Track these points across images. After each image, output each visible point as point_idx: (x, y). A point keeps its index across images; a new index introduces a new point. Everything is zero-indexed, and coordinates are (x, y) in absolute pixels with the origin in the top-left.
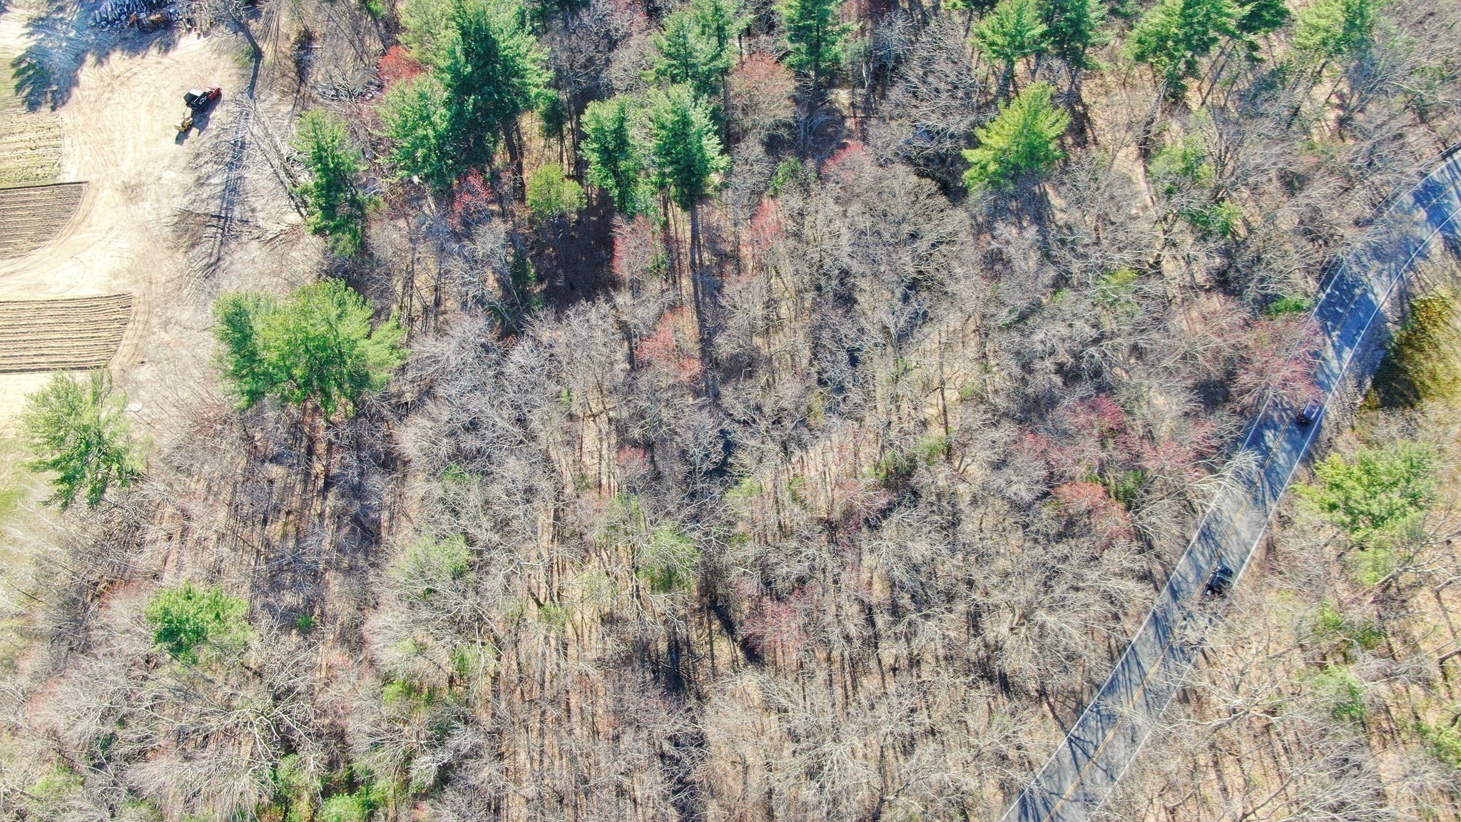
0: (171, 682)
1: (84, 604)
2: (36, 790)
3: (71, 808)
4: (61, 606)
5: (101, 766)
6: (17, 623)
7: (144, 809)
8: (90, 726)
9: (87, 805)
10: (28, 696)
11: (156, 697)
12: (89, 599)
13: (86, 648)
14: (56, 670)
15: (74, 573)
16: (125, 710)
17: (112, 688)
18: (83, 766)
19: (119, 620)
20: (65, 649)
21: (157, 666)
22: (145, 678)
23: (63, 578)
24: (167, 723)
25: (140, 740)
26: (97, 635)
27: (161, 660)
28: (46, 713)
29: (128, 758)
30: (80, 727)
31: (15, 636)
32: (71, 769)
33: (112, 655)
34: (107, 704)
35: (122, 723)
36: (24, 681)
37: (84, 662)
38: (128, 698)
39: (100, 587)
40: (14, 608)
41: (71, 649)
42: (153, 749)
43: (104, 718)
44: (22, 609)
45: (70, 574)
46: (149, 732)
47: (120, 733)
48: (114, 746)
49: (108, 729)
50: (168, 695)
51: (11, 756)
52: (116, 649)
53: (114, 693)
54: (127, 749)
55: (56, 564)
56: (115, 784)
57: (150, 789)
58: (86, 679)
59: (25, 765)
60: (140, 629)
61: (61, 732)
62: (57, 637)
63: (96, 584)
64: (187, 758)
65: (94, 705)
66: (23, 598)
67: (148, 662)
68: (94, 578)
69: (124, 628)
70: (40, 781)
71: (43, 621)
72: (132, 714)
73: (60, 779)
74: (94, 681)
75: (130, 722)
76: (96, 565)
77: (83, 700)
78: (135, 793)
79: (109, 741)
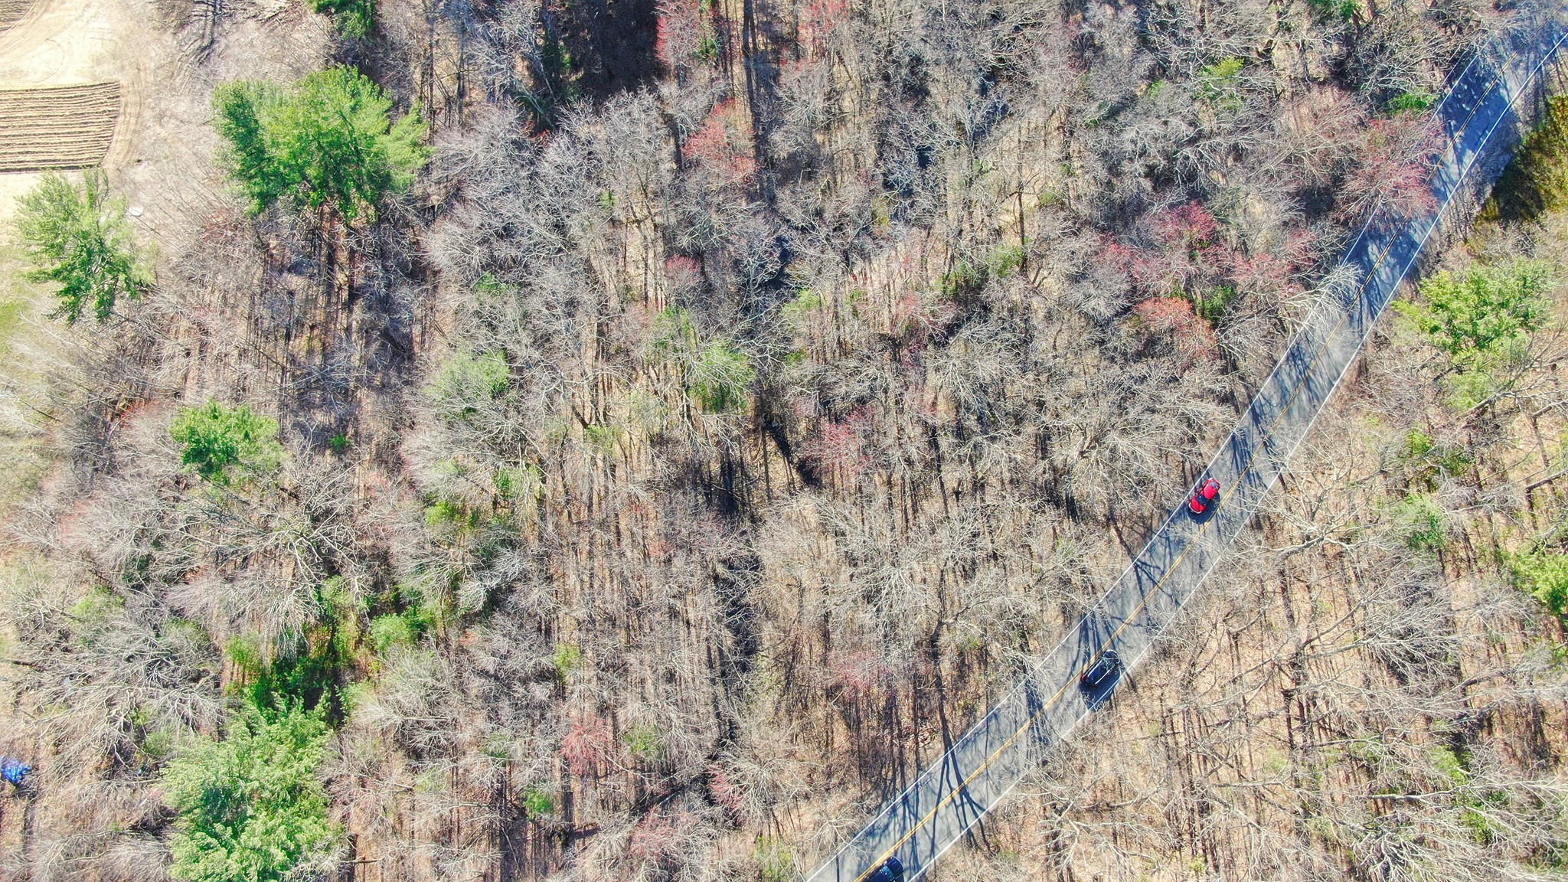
0: (204, 503)
1: (104, 423)
2: (77, 610)
3: (114, 628)
4: (81, 426)
5: (140, 587)
6: (35, 443)
7: (189, 629)
8: (125, 548)
9: (131, 625)
10: (57, 517)
11: (190, 518)
12: (109, 418)
13: (112, 469)
14: (83, 491)
15: (90, 391)
16: (160, 531)
17: (143, 509)
18: (122, 587)
19: (143, 440)
20: (90, 469)
21: (187, 486)
22: (177, 499)
23: (78, 397)
24: (204, 544)
25: (178, 562)
26: (121, 456)
27: (192, 481)
28: (77, 534)
29: (169, 580)
30: (115, 548)
31: (35, 457)
32: (110, 590)
33: (139, 475)
34: (140, 526)
35: (157, 544)
36: (50, 502)
37: (111, 483)
38: (161, 519)
39: (119, 406)
40: (31, 427)
41: (96, 470)
42: (192, 570)
43: (138, 539)
44: (40, 428)
45: (86, 392)
46: (186, 554)
47: (157, 554)
48: (151, 567)
49: (144, 551)
50: (202, 516)
51: (46, 577)
52: (143, 470)
53: (146, 514)
54: (165, 570)
55: (70, 381)
56: (157, 605)
57: (192, 611)
58: (115, 500)
59: (63, 586)
60: (166, 450)
61: (95, 553)
62: (79, 457)
63: (115, 403)
64: (230, 580)
65: (126, 527)
66: (39, 417)
67: (178, 483)
68: (112, 396)
69: (148, 448)
70: (80, 602)
71: (62, 441)
72: (166, 536)
73: (100, 600)
74: (124, 502)
75: (166, 543)
76: (113, 382)
77: (115, 521)
78: (178, 613)
79: (146, 562)
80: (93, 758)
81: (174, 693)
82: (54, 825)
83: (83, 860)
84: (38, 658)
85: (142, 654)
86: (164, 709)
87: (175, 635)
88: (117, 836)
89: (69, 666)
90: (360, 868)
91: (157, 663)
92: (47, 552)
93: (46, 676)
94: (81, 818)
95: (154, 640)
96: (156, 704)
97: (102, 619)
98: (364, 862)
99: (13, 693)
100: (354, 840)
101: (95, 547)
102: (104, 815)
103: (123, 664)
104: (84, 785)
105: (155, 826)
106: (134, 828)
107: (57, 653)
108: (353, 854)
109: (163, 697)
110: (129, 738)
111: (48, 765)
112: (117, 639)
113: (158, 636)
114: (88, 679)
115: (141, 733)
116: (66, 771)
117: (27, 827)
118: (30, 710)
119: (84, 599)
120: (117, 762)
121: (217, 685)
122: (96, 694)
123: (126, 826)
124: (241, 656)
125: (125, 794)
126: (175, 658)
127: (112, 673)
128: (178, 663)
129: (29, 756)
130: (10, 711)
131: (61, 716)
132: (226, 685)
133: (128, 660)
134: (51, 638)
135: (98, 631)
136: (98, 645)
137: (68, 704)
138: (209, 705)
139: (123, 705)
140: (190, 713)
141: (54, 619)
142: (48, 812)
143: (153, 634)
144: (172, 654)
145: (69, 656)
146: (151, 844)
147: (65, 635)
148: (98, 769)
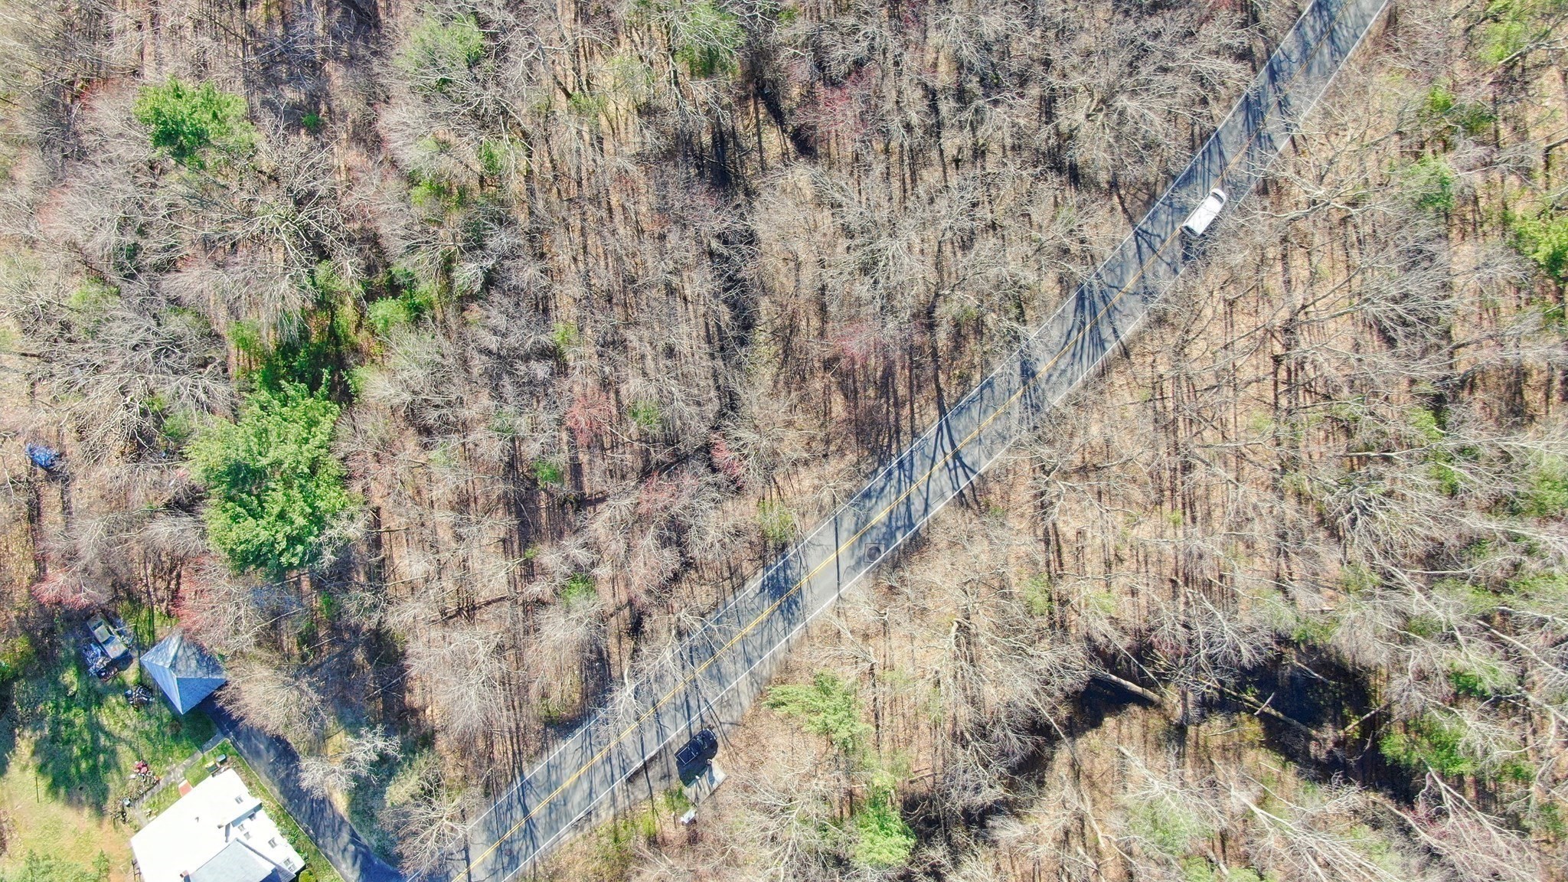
0: (182, 189)
1: (65, 106)
2: (73, 301)
3: (114, 318)
4: (40, 110)
5: (132, 276)
7: (189, 317)
8: (108, 237)
9: (131, 315)
10: (34, 208)
11: (170, 206)
12: (69, 100)
13: (82, 155)
14: (56, 179)
15: (44, 72)
16: (142, 219)
17: (121, 197)
18: (115, 277)
19: (108, 123)
20: (59, 156)
21: (163, 172)
22: (154, 186)
23: (32, 77)
24: (188, 234)
25: (166, 250)
26: (89, 140)
27: (166, 166)
28: (59, 225)
29: (160, 268)
30: (100, 237)
32: (103, 280)
33: (111, 161)
34: (121, 214)
35: (141, 232)
36: (25, 192)
37: (84, 170)
38: (141, 206)
39: (77, 86)
41: (66, 157)
42: (182, 258)
43: (121, 228)
45: (39, 73)
46: (173, 242)
47: (142, 243)
48: (140, 256)
49: (130, 239)
50: (182, 203)
51: (36, 269)
52: (114, 155)
53: (124, 201)
54: (154, 259)
55: (20, 61)
56: (152, 294)
57: (188, 297)
58: (91, 188)
59: (54, 278)
60: (133, 133)
61: (81, 243)
62: (46, 144)
63: (72, 83)
64: (222, 266)
65: (107, 216)
67: (152, 168)
68: (67, 76)
69: (116, 132)
70: (75, 293)
71: (25, 126)
72: (150, 224)
73: (95, 290)
74: (100, 190)
75: (153, 232)
76: (65, 61)
77: (95, 210)
78: (175, 302)
79: (134, 251)
80: (116, 443)
81: (184, 379)
82: (90, 505)
83: (124, 535)
84: (46, 349)
85: (147, 343)
86: (178, 395)
87: (176, 324)
88: (152, 515)
89: (77, 356)
90: (386, 536)
91: (163, 351)
92: (32, 243)
93: (56, 367)
94: (117, 499)
95: (155, 329)
96: (169, 390)
97: (100, 309)
98: (389, 530)
99: (27, 384)
100: (377, 511)
101: (80, 238)
102: (138, 495)
103: (129, 353)
104: (113, 468)
105: (186, 504)
106: (167, 506)
107: (63, 344)
108: (377, 524)
109: (174, 383)
110: (149, 423)
111: (74, 450)
112: (119, 329)
113: (159, 325)
114: (98, 369)
115: (160, 417)
116: (95, 457)
117: (66, 508)
118: (48, 399)
119: (79, 291)
120: (140, 446)
121: (225, 371)
122: (108, 382)
123: (159, 504)
124: (245, 344)
125: (153, 475)
126: (179, 346)
127: (120, 362)
128: (183, 351)
129: (53, 441)
130: (27, 401)
131: (79, 405)
132: (233, 371)
133: (135, 348)
134: (53, 330)
135: (99, 321)
136: (101, 335)
137: (83, 393)
138: (221, 389)
139: (137, 389)
140: (203, 397)
141: (52, 310)
142: (82, 494)
143: (154, 322)
144: (176, 341)
145: (74, 347)
146: (186, 520)
147: (66, 326)
148: (123, 453)
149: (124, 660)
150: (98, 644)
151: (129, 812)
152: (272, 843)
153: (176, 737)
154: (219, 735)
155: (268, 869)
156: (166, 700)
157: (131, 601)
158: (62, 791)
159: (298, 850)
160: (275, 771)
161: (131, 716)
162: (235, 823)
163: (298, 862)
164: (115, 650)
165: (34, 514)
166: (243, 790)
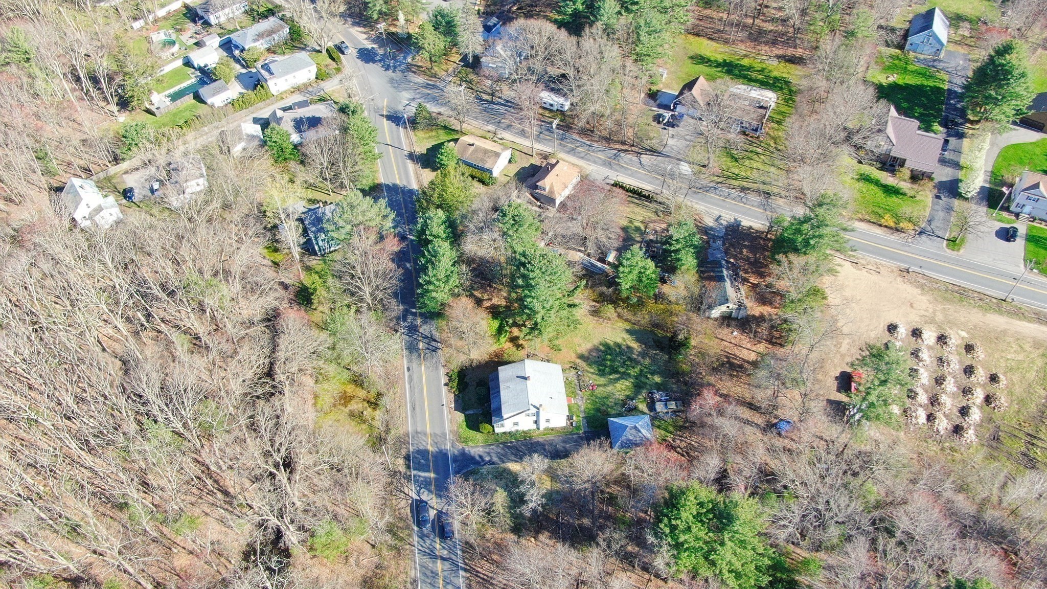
80: (774, 465)
81: (797, 519)
82: (744, 434)
83: (719, 442)
84: (845, 457)
85: (829, 510)
86: (788, 509)
87: (834, 532)
88: (725, 461)
89: (835, 471)
90: (647, 576)
91: (819, 515)
92: (914, 482)
93: (832, 457)
94: (742, 449)
95: (835, 519)
96: (795, 508)
97: (859, 496)
98: (650, 580)
99: (828, 439)
100: (665, 580)
102: (739, 459)
103: (826, 498)
104: (760, 455)
105: (722, 481)
106: (726, 470)
107: (845, 467)
108: (657, 576)
109: (798, 513)
110: (779, 487)
111: (779, 443)
112: (843, 500)
113: (837, 522)
114: (822, 477)
115: (780, 496)
116: (771, 450)
117: (748, 422)
118: (815, 445)
119: (874, 491)
120: (767, 475)
121: (793, 543)
122: (811, 478)
123: (729, 467)
124: (806, 563)
125: (747, 473)
126: (819, 526)
127: (822, 491)
128: (815, 527)
129: (789, 435)
130: (818, 434)
131: (804, 458)
132: (791, 547)
133: (827, 502)
134: (855, 467)
135: (852, 492)
136: (843, 489)
137: (811, 463)
138: (782, 535)
139: (801, 491)
140: (782, 523)
141: (867, 472)
142: (753, 435)
143: (840, 520)
144: (823, 526)
145: (841, 472)
146: (713, 476)
147: (855, 474)
148: (767, 464)
149: (651, 406)
150: (667, 401)
151: (574, 371)
152: (516, 424)
153: (598, 410)
154: (587, 429)
155: (505, 416)
156: (619, 415)
157: (681, 427)
158: (601, 348)
159: (504, 433)
160: (551, 445)
161: (620, 396)
162: (538, 414)
163: (498, 430)
164: (659, 407)
165: (751, 406)
166: (551, 425)
